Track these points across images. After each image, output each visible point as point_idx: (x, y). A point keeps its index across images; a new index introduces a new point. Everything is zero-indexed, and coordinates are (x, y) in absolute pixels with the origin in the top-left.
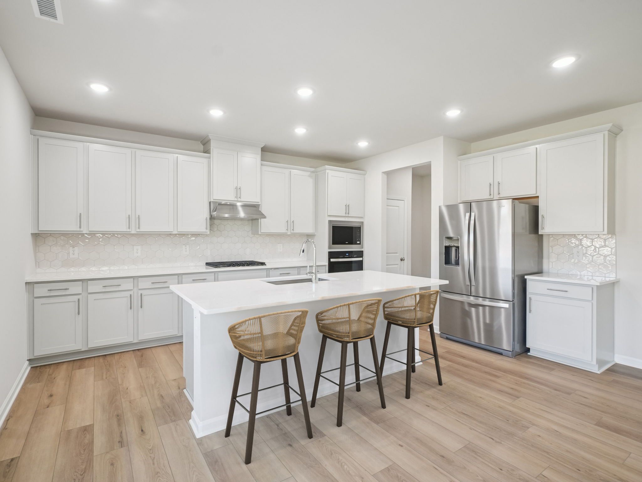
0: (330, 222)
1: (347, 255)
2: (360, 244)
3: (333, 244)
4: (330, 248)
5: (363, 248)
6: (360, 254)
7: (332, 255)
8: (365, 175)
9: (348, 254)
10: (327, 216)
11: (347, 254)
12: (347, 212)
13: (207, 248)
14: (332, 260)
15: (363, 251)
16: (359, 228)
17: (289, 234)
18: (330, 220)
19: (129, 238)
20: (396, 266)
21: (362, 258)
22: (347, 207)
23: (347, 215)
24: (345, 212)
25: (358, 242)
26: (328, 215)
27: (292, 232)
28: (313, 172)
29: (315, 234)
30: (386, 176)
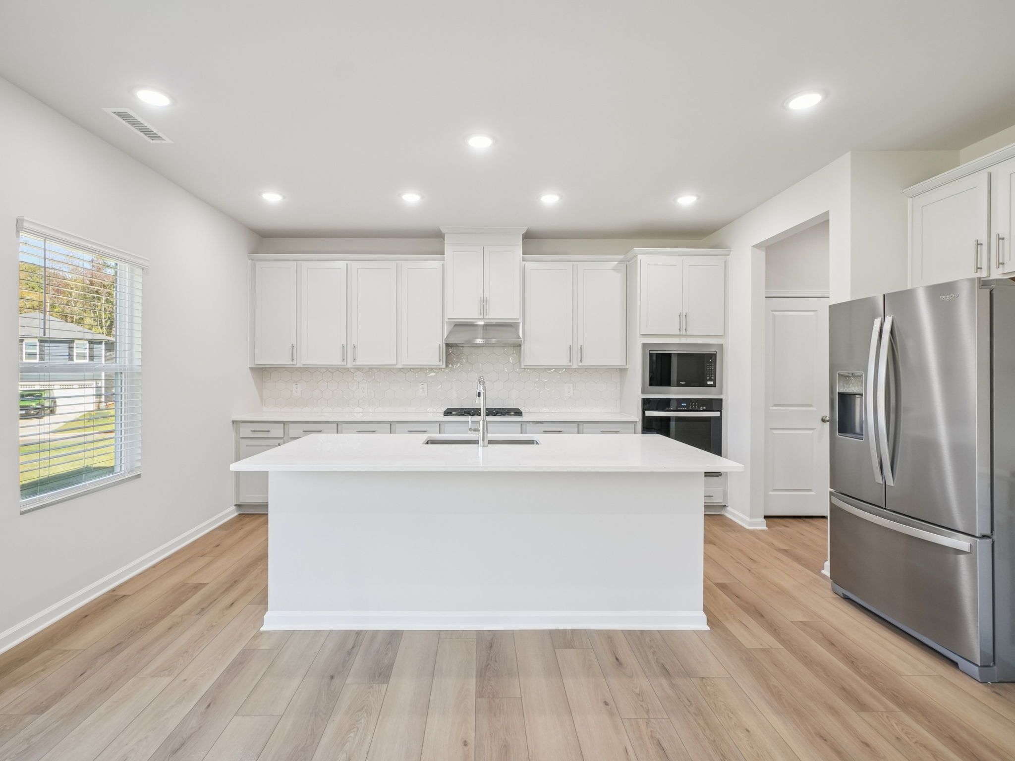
0: (645, 345)
1: (684, 406)
2: (714, 385)
3: (651, 385)
4: (643, 392)
5: (721, 394)
6: (716, 404)
7: (647, 404)
8: (728, 255)
9: (685, 404)
10: (638, 335)
11: (683, 404)
12: (684, 327)
13: (452, 388)
14: (648, 413)
15: (721, 400)
16: (713, 356)
17: (574, 367)
18: (644, 343)
19: (332, 373)
20: (810, 432)
21: (719, 413)
22: (684, 317)
23: (684, 333)
24: (679, 328)
25: (712, 383)
26: (641, 334)
27: (580, 365)
28: (621, 262)
29: (627, 368)
30: (762, 254)
